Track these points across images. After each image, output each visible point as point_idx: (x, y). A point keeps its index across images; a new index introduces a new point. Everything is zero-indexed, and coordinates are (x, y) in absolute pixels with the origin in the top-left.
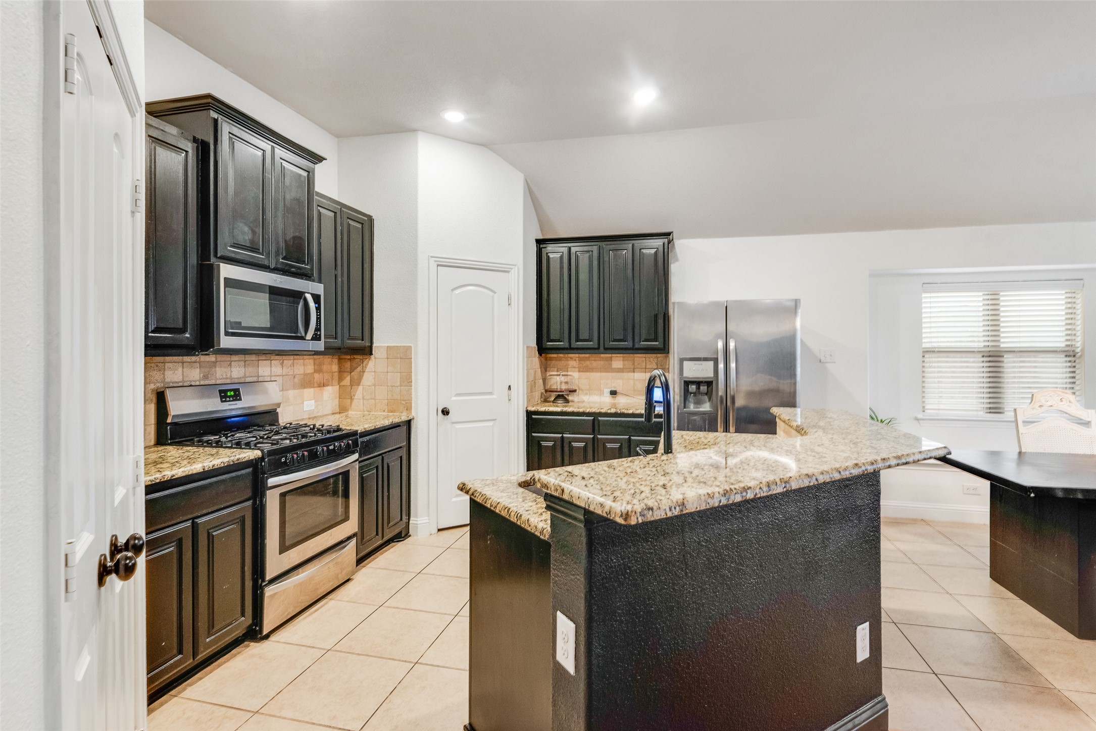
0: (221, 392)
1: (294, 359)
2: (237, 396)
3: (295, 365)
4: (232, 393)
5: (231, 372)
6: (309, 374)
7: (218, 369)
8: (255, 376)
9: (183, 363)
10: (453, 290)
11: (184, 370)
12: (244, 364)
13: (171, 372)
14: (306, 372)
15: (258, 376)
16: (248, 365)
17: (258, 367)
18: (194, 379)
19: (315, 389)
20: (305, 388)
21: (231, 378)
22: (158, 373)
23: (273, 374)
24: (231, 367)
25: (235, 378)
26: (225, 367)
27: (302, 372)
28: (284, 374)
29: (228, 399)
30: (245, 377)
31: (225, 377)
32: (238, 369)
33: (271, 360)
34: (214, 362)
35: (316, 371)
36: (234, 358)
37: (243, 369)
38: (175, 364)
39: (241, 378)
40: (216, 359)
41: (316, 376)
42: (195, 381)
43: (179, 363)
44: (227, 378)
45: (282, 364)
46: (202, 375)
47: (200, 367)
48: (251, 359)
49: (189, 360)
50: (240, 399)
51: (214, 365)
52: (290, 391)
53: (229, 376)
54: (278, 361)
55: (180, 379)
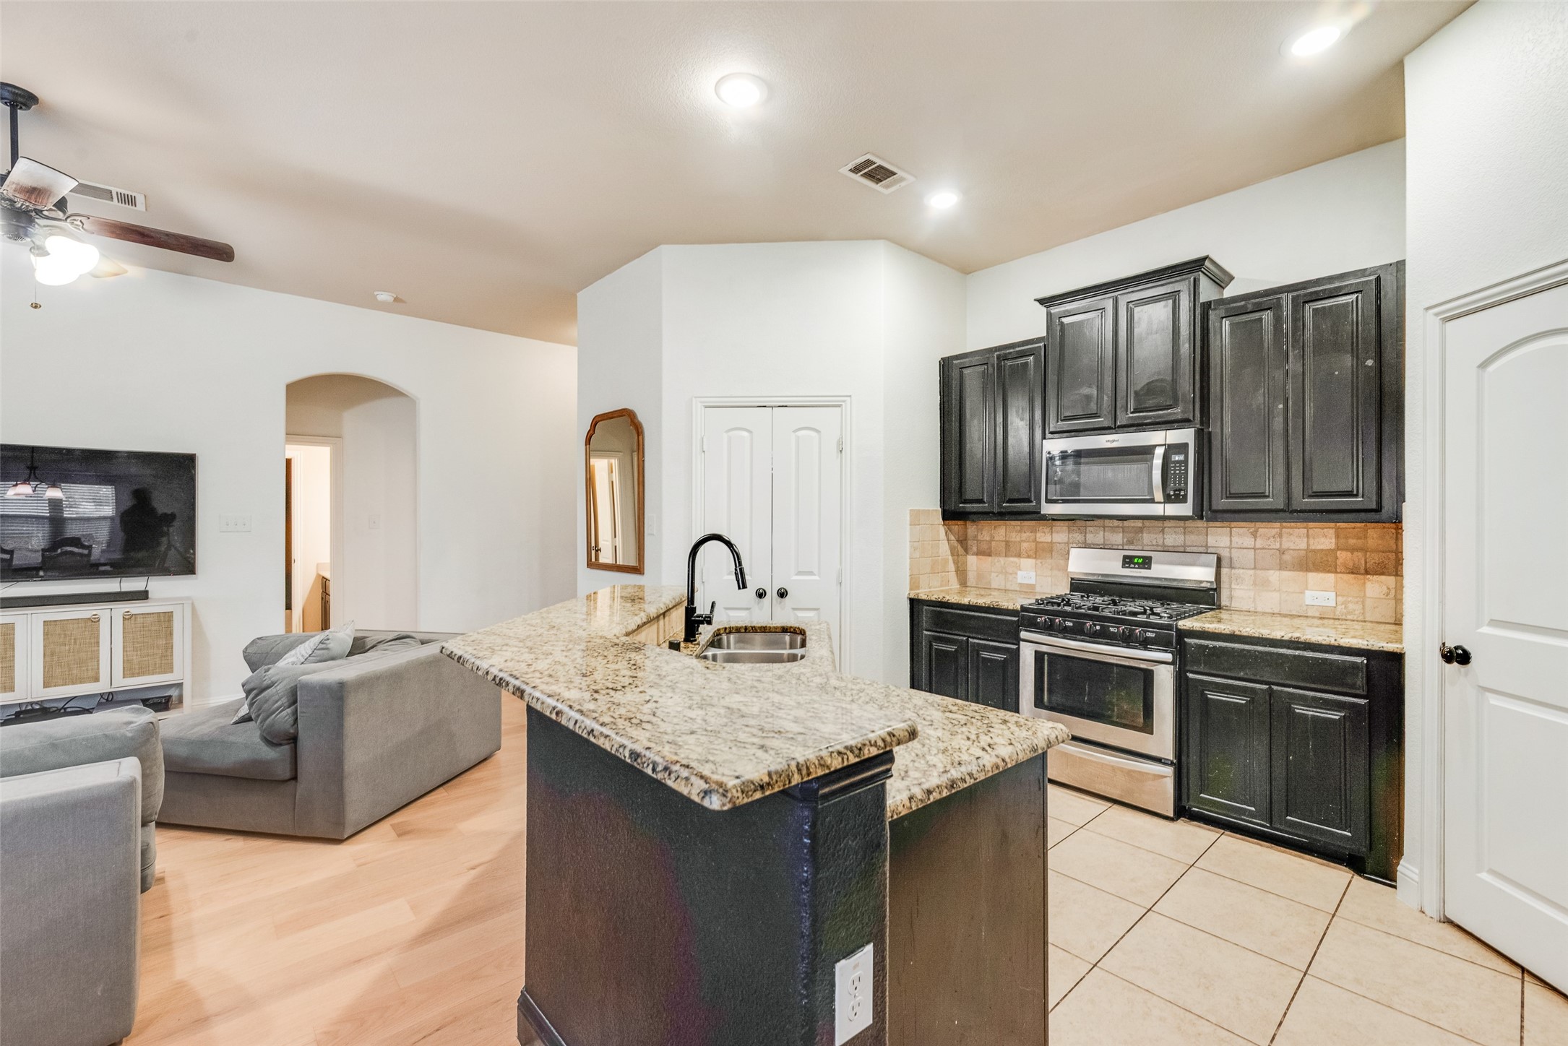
0: (1125, 557)
1: (1282, 528)
2: (1146, 563)
3: (1285, 536)
4: (1140, 561)
5: (1164, 539)
6: (1322, 550)
7: (1145, 535)
8: (1201, 546)
9: (1104, 527)
10: (1484, 365)
11: (1105, 534)
12: (1183, 530)
13: (1092, 535)
14: (1313, 547)
15: (1207, 546)
16: (1191, 532)
17: (1207, 535)
18: (1116, 543)
19: (1340, 575)
20: (1308, 570)
21: (1164, 545)
22: (1080, 536)
23: (1234, 545)
24: (1163, 534)
25: (1168, 546)
26: (1156, 534)
27: (1304, 546)
28: (1258, 546)
29: (1132, 566)
30: (1184, 546)
31: (1154, 543)
32: (1174, 536)
33: (1231, 528)
34: (1141, 528)
35: (1338, 548)
36: (1167, 523)
37: (1182, 538)
38: (1097, 528)
39: (1178, 546)
40: (1143, 523)
41: (1343, 556)
42: (1118, 545)
43: (1099, 527)
44: (1157, 545)
45: (1254, 535)
46: (1125, 540)
47: (1123, 532)
48: (1196, 526)
49: (1111, 525)
50: (1149, 568)
51: (1141, 530)
52: (1272, 572)
53: (1160, 543)
54: (1246, 529)
55: (1102, 542)
